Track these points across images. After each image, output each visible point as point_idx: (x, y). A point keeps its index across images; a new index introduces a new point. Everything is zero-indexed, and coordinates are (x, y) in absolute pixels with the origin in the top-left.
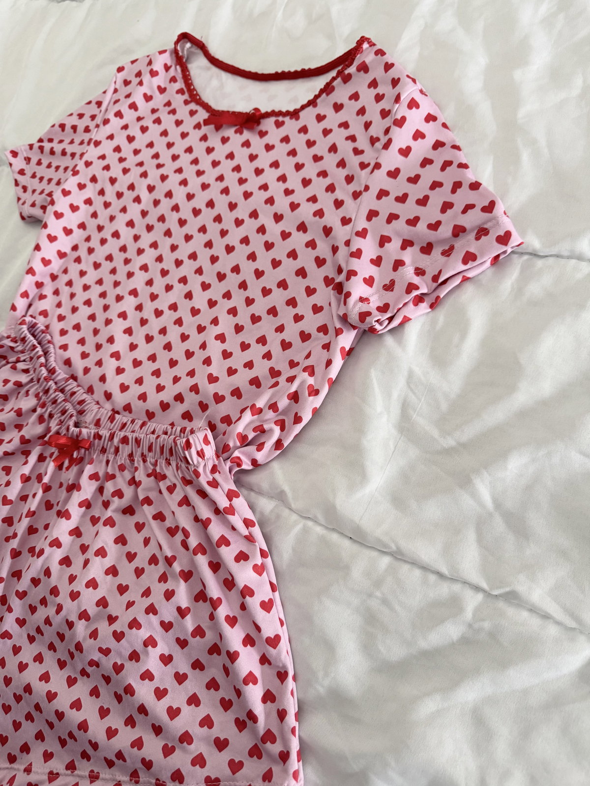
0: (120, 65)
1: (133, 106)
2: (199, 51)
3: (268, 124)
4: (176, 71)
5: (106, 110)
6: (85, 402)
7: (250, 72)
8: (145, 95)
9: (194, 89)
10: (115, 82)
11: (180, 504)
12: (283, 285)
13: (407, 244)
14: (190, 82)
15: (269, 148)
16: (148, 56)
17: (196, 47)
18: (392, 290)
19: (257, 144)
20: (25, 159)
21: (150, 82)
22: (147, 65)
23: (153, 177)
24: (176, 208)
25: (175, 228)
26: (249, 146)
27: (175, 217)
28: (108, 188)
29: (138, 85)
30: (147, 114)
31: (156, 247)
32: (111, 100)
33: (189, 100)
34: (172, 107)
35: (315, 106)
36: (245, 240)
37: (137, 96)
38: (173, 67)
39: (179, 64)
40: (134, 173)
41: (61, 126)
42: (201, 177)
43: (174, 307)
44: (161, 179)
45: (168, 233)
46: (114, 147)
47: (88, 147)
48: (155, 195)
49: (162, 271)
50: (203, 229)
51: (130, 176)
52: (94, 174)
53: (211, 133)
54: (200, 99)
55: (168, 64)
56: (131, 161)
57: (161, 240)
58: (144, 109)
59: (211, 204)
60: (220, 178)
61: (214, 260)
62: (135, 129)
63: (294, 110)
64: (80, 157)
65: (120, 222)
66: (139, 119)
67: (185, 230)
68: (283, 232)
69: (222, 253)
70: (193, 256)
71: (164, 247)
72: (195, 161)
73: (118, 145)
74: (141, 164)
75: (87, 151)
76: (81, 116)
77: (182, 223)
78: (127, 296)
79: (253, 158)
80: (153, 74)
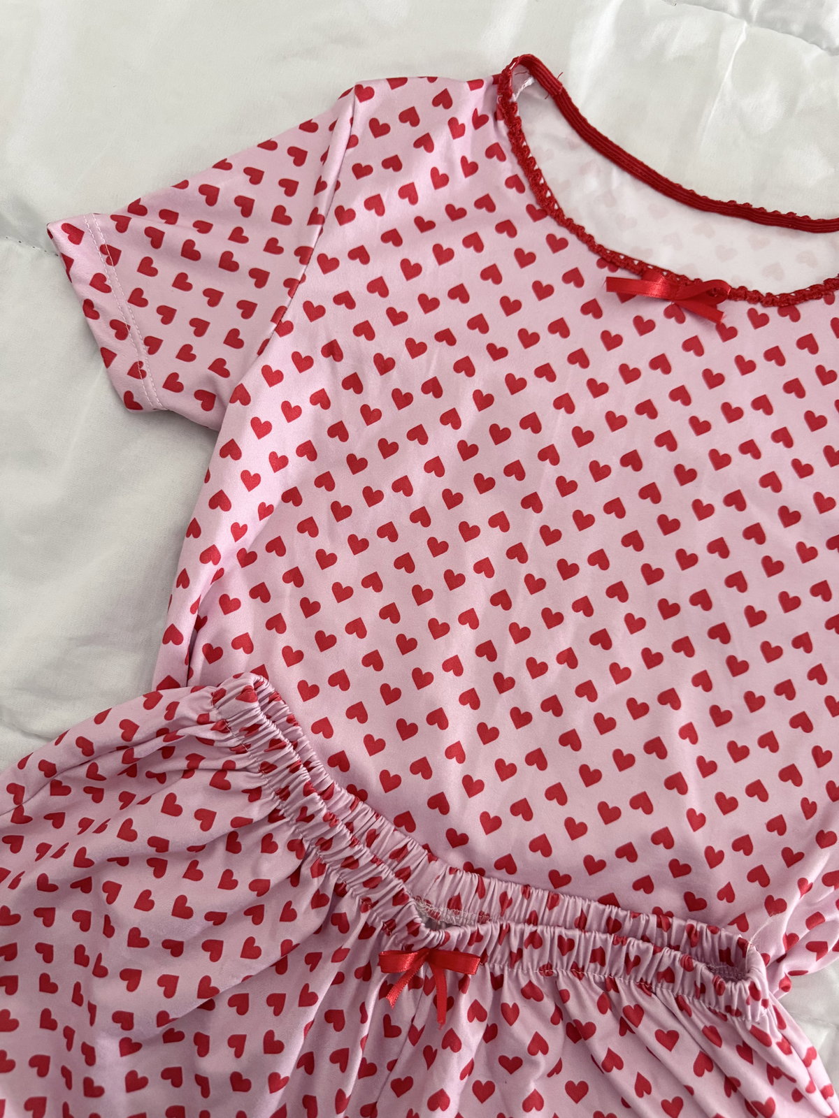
0: (364, 79)
1: (409, 193)
2: (549, 102)
3: (735, 312)
4: (496, 132)
5: (338, 185)
6: (408, 853)
7: (680, 187)
8: (434, 171)
9: (545, 187)
10: (352, 120)
11: (699, 1072)
14: (536, 167)
15: (746, 366)
16: (432, 80)
17: (546, 93)
19: (718, 354)
20: (103, 249)
21: (449, 147)
22: (436, 102)
23: (489, 375)
24: (549, 454)
25: (549, 494)
26: (699, 351)
27: (550, 471)
28: (371, 377)
29: (417, 144)
30: (440, 217)
31: (505, 527)
32: (345, 161)
33: (538, 207)
34: (500, 215)
35: (830, 301)
36: (719, 547)
37: (418, 173)
38: (491, 120)
39: (503, 118)
40: (435, 356)
41: (204, 189)
42: (603, 398)
43: (568, 658)
44: (507, 385)
45: (532, 502)
46: (369, 280)
47: (305, 266)
48: (493, 415)
49: (529, 579)
50: (615, 508)
51: (429, 362)
52: (333, 339)
53: (609, 302)
54: (560, 210)
55: (479, 113)
56: (421, 325)
57: (516, 514)
58: (431, 202)
59: (632, 460)
60: (647, 409)
61: (652, 575)
62: (419, 249)
63: (782, 295)
64: (288, 289)
65: (411, 461)
66: (424, 225)
67: (573, 502)
68: (801, 546)
69: (670, 565)
70: (599, 559)
71: (526, 527)
72: (579, 358)
73: (381, 279)
74: (446, 337)
75: (304, 277)
76: (255, 176)
77: (566, 487)
78: (455, 626)
79: (713, 380)
80: (456, 129)
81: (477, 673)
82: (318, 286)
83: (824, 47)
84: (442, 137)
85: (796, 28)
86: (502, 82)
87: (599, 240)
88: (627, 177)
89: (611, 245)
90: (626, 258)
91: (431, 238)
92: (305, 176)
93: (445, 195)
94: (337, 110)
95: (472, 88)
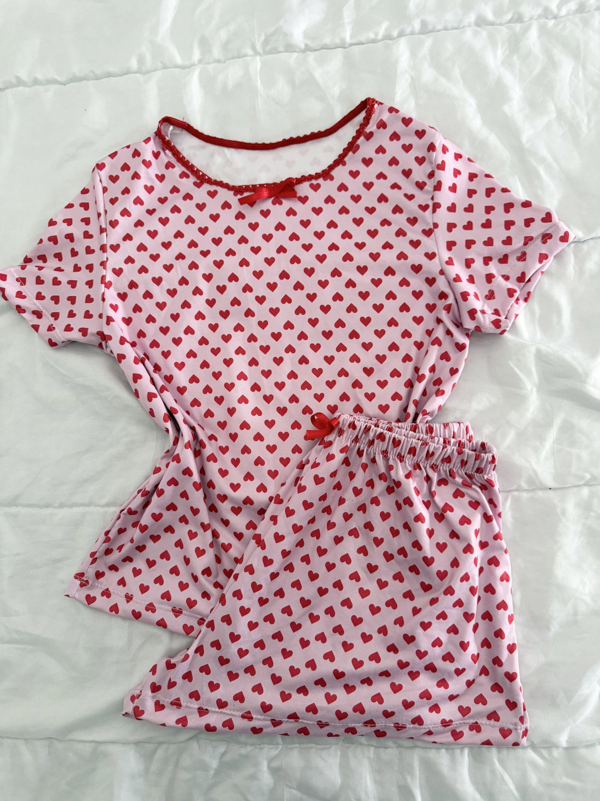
0: (98, 160)
1: (138, 201)
2: (184, 132)
3: (303, 189)
4: (167, 157)
5: (106, 212)
7: (257, 144)
8: (146, 187)
9: (198, 171)
10: (101, 181)
12: (392, 323)
13: (487, 260)
14: (190, 164)
15: (317, 211)
16: (128, 147)
17: (181, 129)
18: (494, 298)
19: (303, 211)
21: (147, 174)
22: (134, 156)
23: (205, 266)
24: (247, 288)
25: (255, 306)
26: (295, 213)
27: (251, 296)
28: (154, 289)
29: (133, 178)
30: (157, 205)
31: (242, 329)
32: (105, 200)
33: (198, 181)
34: (183, 192)
35: (344, 164)
36: (338, 297)
37: (138, 190)
38: (162, 153)
39: (167, 149)
40: (179, 268)
41: (50, 239)
42: (260, 253)
43: (292, 375)
44: (215, 265)
45: (249, 313)
46: (137, 247)
47: (105, 254)
48: (216, 282)
49: (262, 348)
50: (286, 300)
51: (177, 271)
52: (130, 280)
53: (245, 209)
54: (209, 178)
55: (156, 151)
56: (167, 256)
57: (244, 322)
58: (150, 201)
59: (284, 275)
60: (281, 250)
61: (314, 322)
62: (152, 223)
63: (323, 171)
64: (102, 267)
65: (188, 318)
66: (150, 212)
67: (267, 305)
68: (373, 281)
69: (319, 314)
70: (289, 326)
71: (252, 326)
72: (243, 240)
73: (141, 244)
74: (181, 257)
75: (107, 258)
76: (69, 222)
77: (261, 300)
78: (236, 382)
79: (305, 224)
80: (147, 164)
81: (255, 400)
82: (115, 260)
83: (298, 51)
84: (142, 170)
85: (281, 49)
86: (159, 134)
87: (231, 184)
88: (232, 150)
89: (237, 183)
90: (246, 186)
91: (156, 216)
92: (90, 214)
93: (155, 195)
94: (93, 179)
95: (146, 143)
